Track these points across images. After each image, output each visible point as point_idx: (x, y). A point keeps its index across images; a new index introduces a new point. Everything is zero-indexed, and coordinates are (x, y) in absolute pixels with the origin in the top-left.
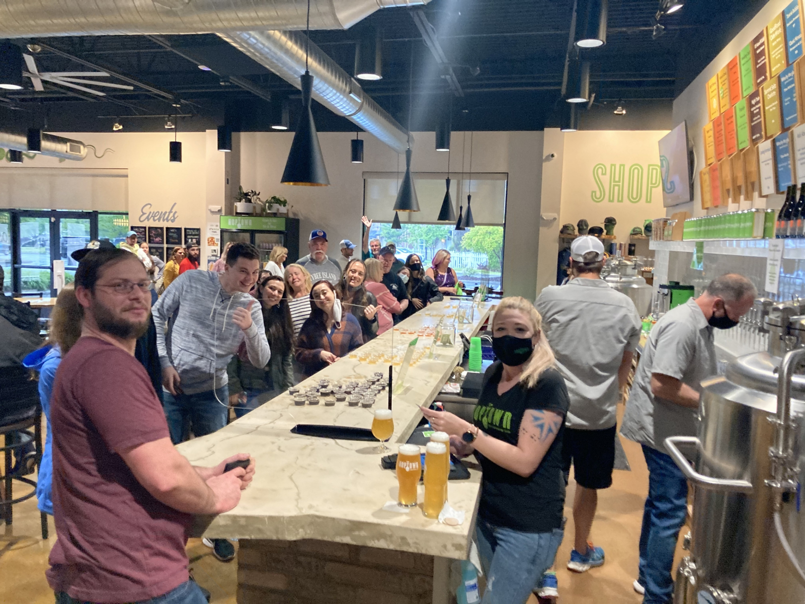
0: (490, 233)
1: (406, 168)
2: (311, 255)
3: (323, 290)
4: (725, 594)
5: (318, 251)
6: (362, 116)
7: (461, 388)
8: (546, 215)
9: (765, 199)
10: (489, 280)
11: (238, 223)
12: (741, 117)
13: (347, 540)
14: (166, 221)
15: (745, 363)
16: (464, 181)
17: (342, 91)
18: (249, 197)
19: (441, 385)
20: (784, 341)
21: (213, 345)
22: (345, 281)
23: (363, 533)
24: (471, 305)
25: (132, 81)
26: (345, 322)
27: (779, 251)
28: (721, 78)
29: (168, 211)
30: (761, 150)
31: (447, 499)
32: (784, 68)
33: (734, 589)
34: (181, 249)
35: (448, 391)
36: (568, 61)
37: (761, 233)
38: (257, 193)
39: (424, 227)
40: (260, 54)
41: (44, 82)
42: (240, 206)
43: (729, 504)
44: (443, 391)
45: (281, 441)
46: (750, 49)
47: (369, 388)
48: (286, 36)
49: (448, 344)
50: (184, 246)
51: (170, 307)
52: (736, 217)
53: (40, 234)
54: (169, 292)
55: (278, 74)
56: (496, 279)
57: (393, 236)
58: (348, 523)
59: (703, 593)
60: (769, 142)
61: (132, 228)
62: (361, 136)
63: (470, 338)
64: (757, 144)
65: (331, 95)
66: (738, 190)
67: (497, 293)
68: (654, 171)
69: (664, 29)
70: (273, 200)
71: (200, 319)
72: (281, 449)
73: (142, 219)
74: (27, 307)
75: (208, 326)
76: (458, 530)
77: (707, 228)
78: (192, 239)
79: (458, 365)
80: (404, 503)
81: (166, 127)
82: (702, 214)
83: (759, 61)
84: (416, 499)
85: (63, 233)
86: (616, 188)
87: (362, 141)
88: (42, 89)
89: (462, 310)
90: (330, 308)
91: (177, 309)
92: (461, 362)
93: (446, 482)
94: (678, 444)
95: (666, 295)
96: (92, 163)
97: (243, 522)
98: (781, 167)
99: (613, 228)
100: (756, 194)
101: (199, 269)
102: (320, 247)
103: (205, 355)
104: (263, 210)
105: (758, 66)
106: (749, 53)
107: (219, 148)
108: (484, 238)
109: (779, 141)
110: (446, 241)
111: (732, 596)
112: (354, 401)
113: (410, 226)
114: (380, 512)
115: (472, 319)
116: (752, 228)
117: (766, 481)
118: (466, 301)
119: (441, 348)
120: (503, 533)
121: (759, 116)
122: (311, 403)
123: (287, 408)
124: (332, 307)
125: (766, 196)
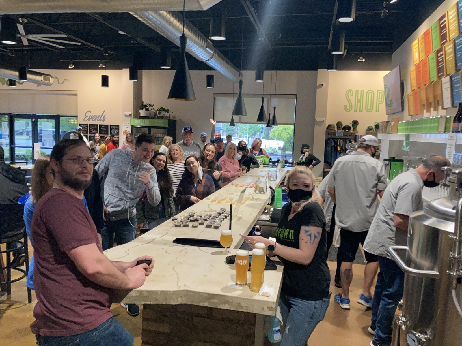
0: (286, 129)
1: (239, 91)
2: (183, 141)
3: (192, 161)
4: (423, 336)
5: (187, 139)
6: (213, 61)
7: (270, 218)
8: (318, 119)
9: (445, 110)
10: (285, 156)
11: (140, 123)
12: (432, 63)
13: (206, 304)
14: (99, 121)
15: (436, 204)
16: (271, 99)
17: (202, 47)
18: (147, 107)
19: (259, 216)
20: (459, 191)
21: (128, 193)
22: (204, 156)
23: (215, 301)
24: (275, 170)
25: (80, 40)
26: (204, 180)
27: (454, 140)
28: (421, 40)
29: (101, 115)
30: (443, 82)
31: (264, 281)
32: (457, 35)
33: (428, 332)
34: (108, 137)
35: (262, 219)
36: (332, 31)
37: (443, 130)
38: (152, 105)
39: (248, 125)
40: (156, 25)
41: (29, 40)
42: (142, 113)
43: (426, 285)
44: (260, 219)
45: (167, 247)
46: (437, 24)
47: (218, 217)
48: (170, 14)
49: (262, 192)
50: (109, 135)
51: (103, 170)
52: (429, 121)
53: (26, 128)
54: (102, 162)
55: (165, 36)
56: (289, 155)
57: (230, 130)
58: (206, 295)
59: (410, 335)
60: (448, 77)
61: (80, 125)
62: (212, 73)
63: (275, 189)
64: (441, 79)
65: (195, 49)
66: (429, 105)
67: (290, 163)
68: (381, 94)
69: (388, 13)
70: (161, 110)
71: (121, 177)
72: (168, 252)
73: (85, 120)
74: (19, 170)
75: (125, 182)
76: (270, 299)
77: (411, 127)
78: (114, 131)
79: (268, 204)
80: (239, 283)
81: (99, 67)
82: (409, 118)
83: (443, 31)
84: (246, 281)
85: (39, 127)
86: (359, 104)
87: (213, 76)
88: (27, 44)
89: (270, 173)
90: (196, 172)
91: (107, 172)
92: (270, 203)
93: (263, 272)
94: (395, 250)
95: (388, 165)
96: (56, 87)
97: (146, 294)
98: (455, 92)
99: (357, 126)
100: (440, 107)
101: (118, 148)
102: (189, 136)
103: (123, 198)
104: (156, 115)
105: (442, 34)
106: (437, 26)
107: (131, 79)
108: (282, 132)
109: (454, 77)
110: (260, 133)
111: (426, 336)
112: (209, 225)
113: (239, 124)
114: (225, 289)
115: (276, 178)
116: (438, 127)
117: (447, 272)
118: (272, 168)
119: (258, 194)
120: (295, 301)
121: (442, 63)
122: (184, 226)
123: (171, 228)
124: (197, 171)
125: (446, 109)
